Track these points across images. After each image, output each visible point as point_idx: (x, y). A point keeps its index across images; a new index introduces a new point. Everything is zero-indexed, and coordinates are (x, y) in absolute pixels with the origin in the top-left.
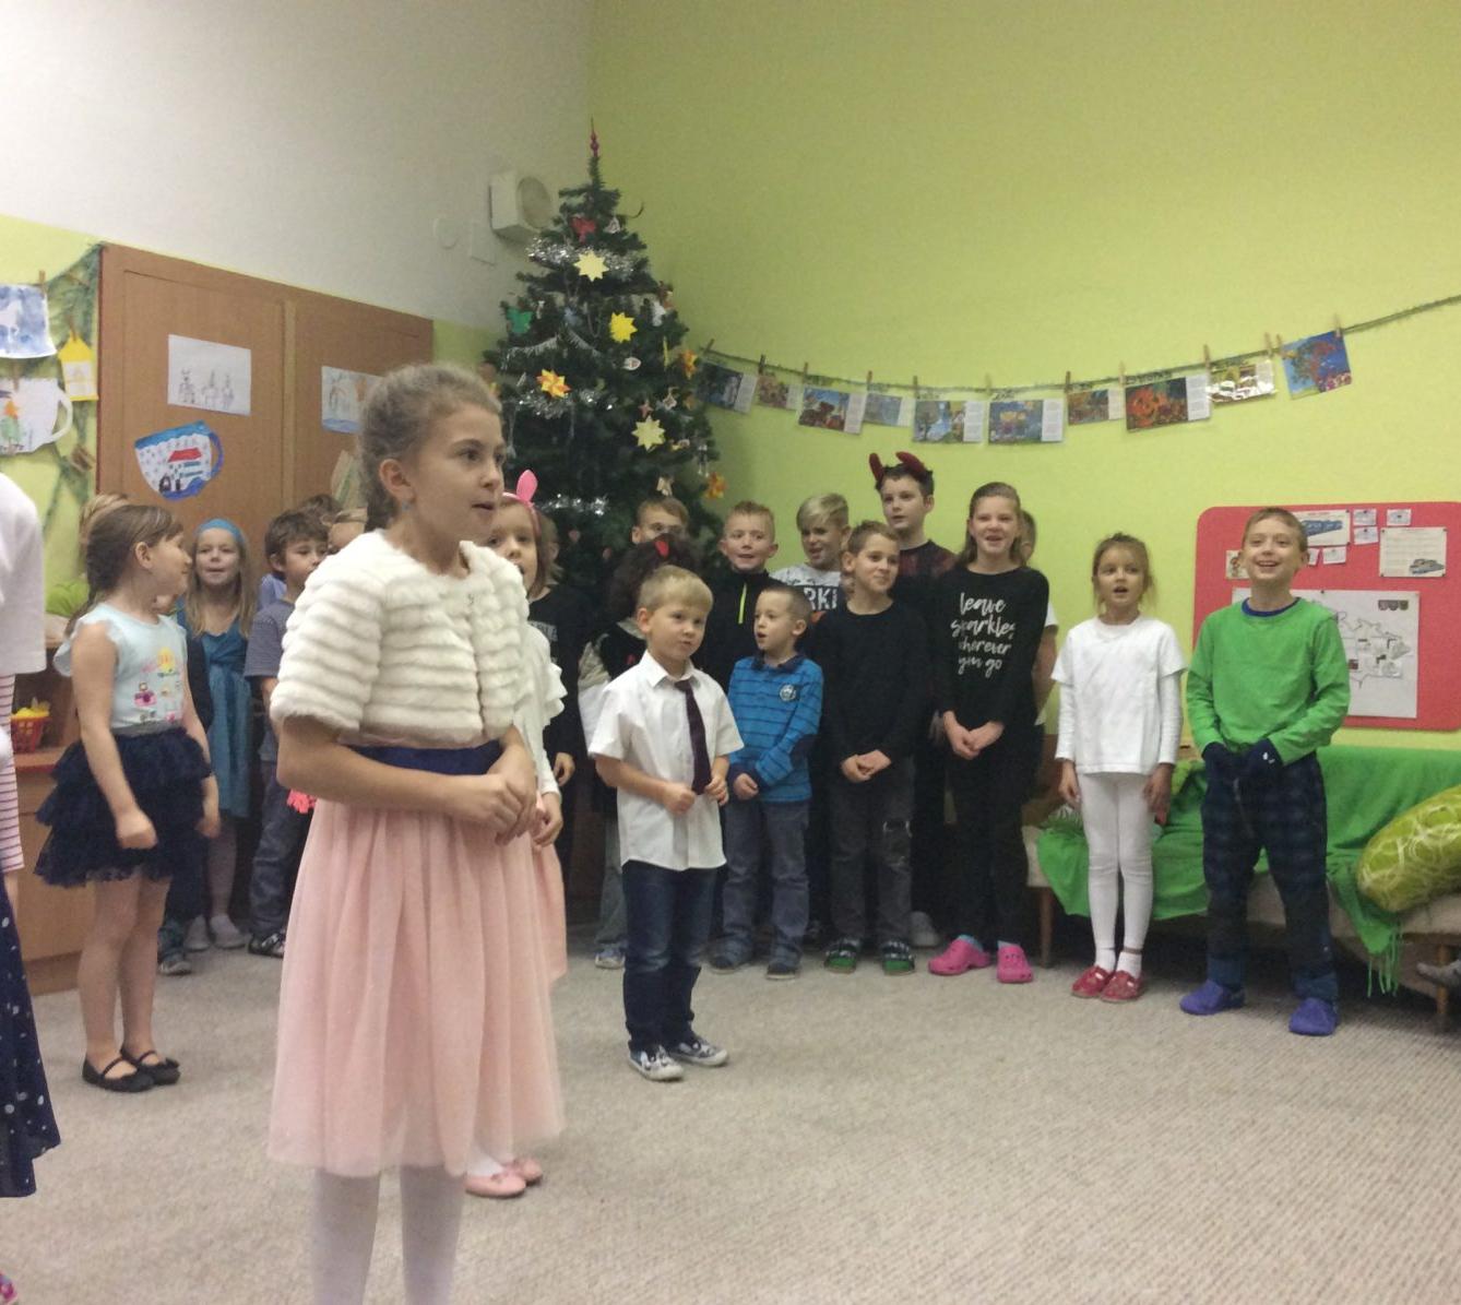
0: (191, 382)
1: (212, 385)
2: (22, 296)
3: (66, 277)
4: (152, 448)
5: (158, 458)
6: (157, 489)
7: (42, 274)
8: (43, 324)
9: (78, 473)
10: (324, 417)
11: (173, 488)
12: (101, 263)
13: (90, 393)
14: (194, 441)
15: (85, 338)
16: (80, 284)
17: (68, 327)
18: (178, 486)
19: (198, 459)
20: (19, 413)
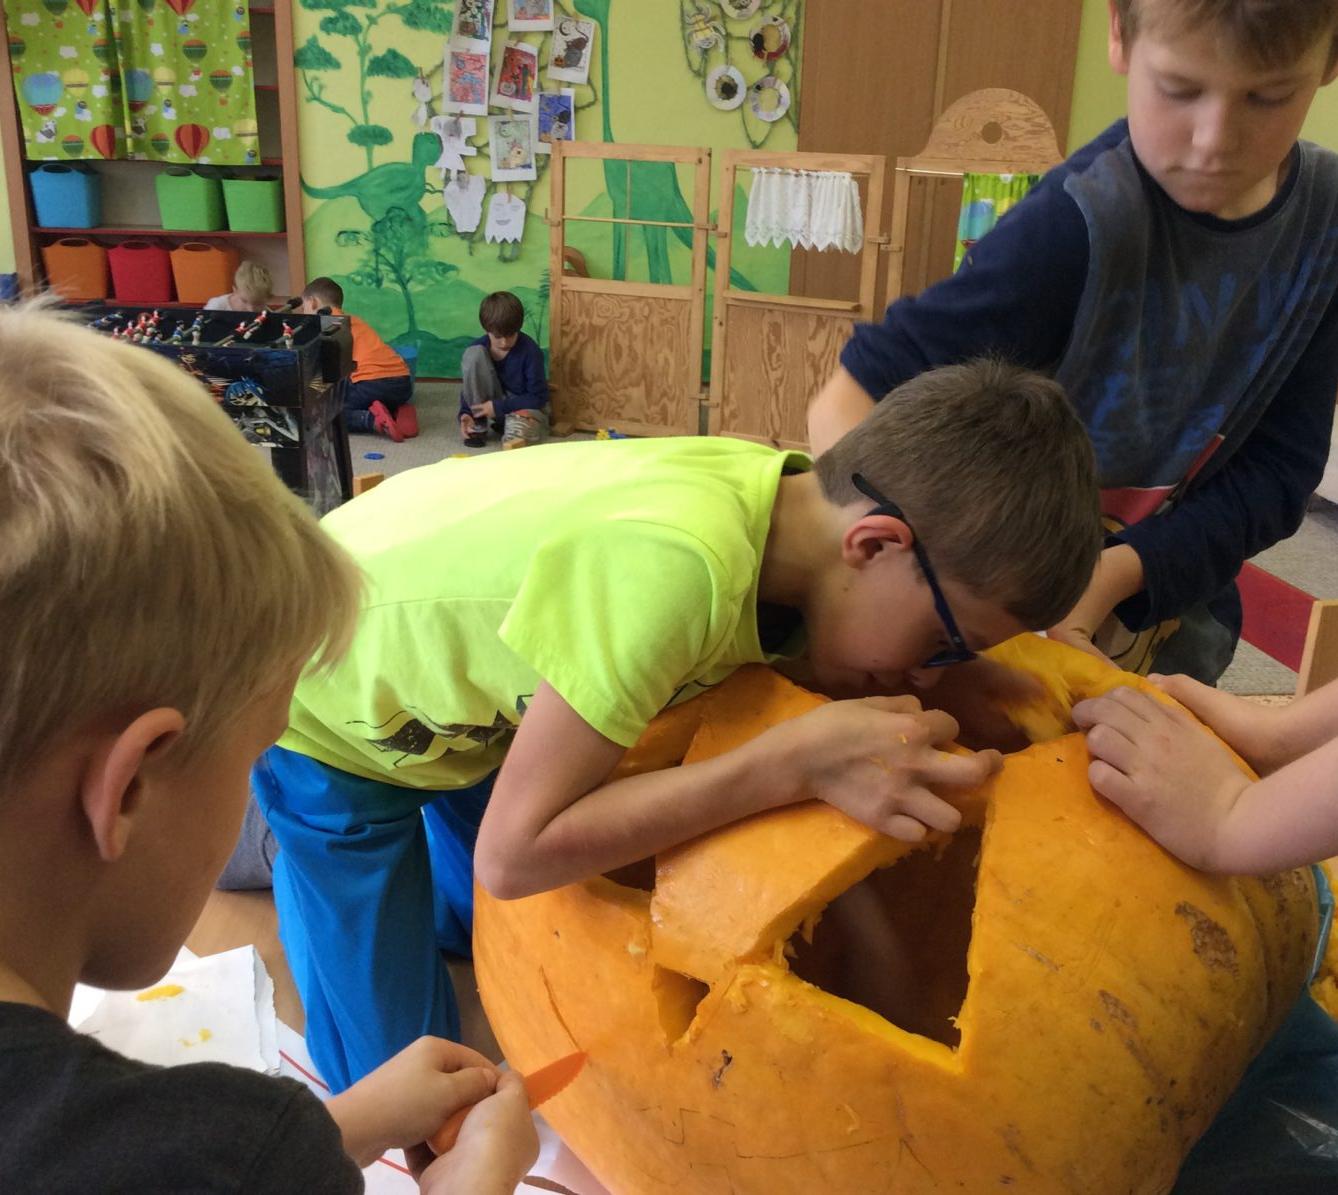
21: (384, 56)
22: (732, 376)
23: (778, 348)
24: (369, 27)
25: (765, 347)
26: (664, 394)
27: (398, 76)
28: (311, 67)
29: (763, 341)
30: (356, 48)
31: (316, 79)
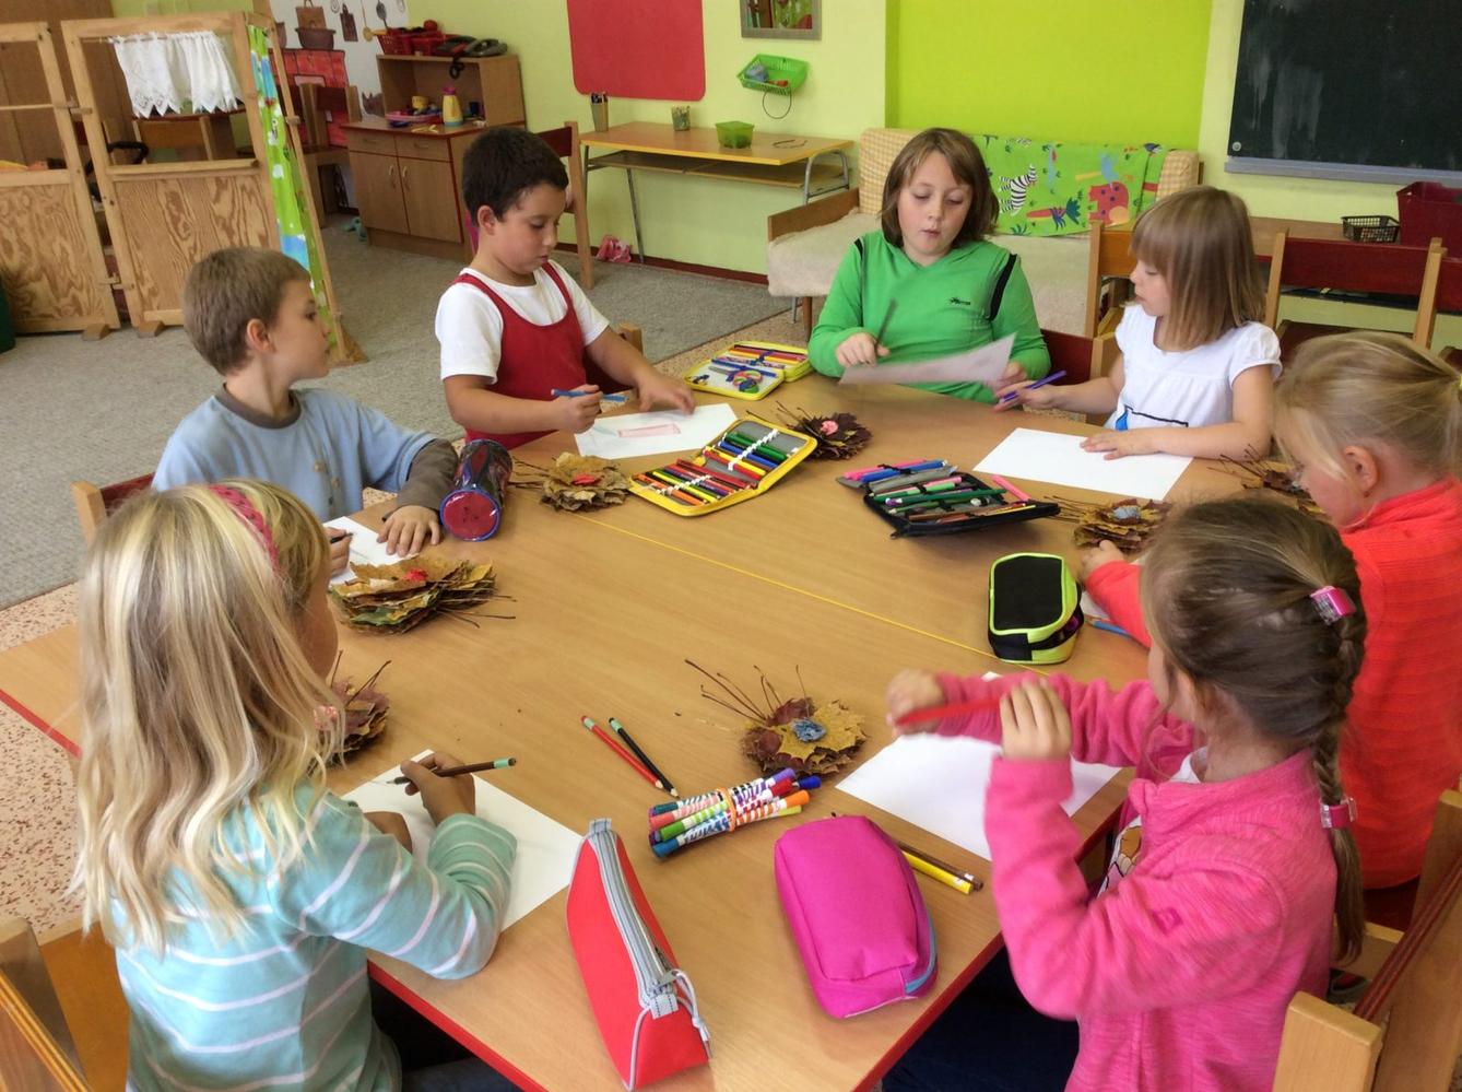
22: (140, 254)
23: (182, 216)
25: (168, 219)
26: (71, 284)
29: (164, 213)
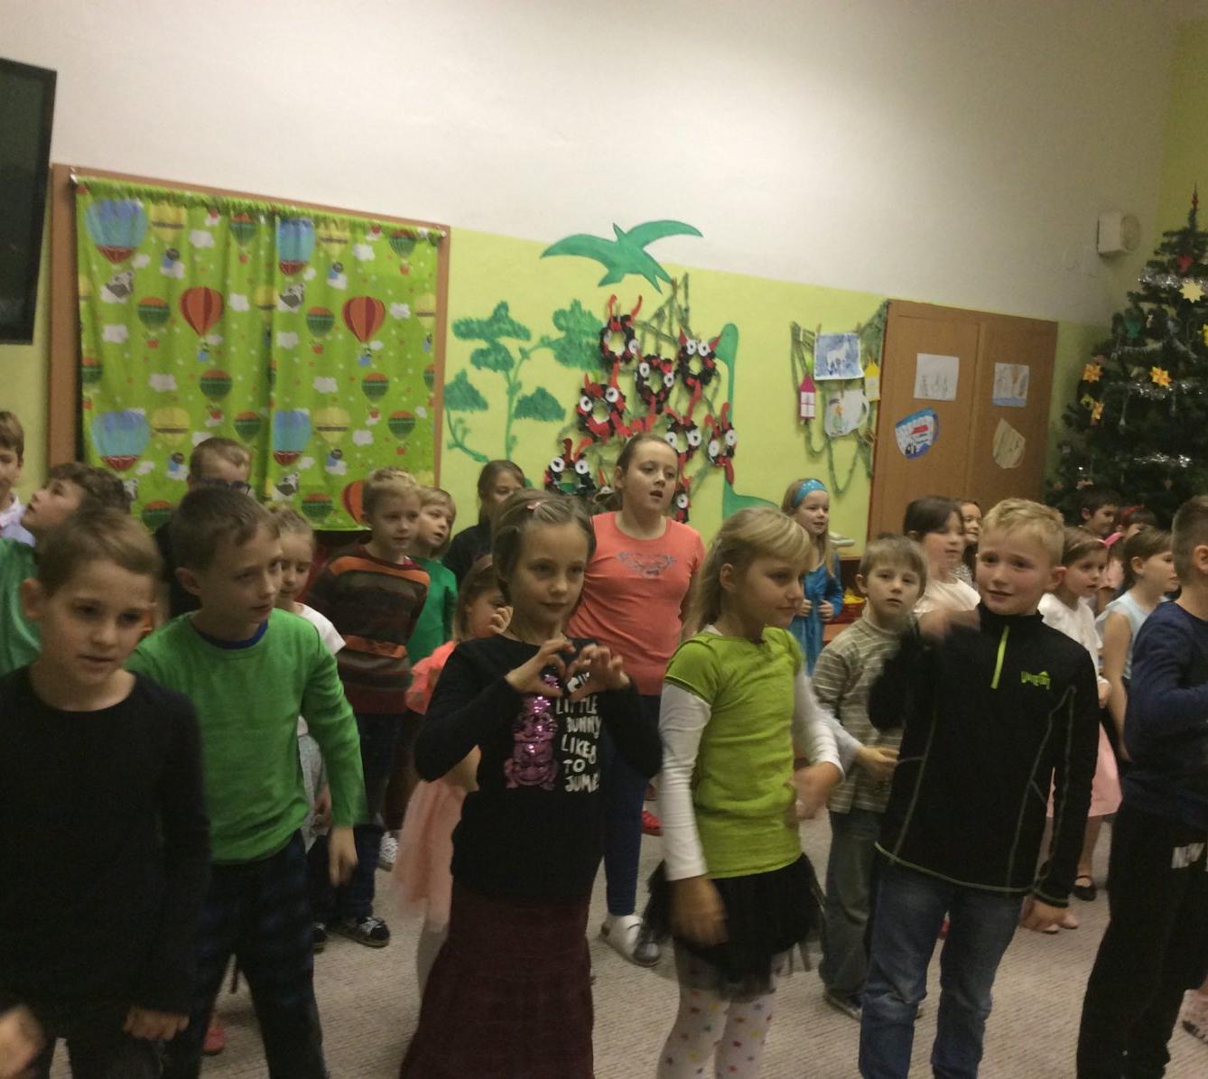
0: (927, 382)
1: (937, 383)
2: (849, 340)
3: (870, 325)
4: (904, 427)
5: (907, 433)
6: (904, 452)
7: (859, 325)
8: (857, 355)
9: (866, 445)
10: (994, 397)
11: (912, 452)
12: (887, 312)
13: (876, 396)
14: (925, 421)
15: (876, 361)
16: (877, 327)
17: (869, 355)
18: (915, 449)
19: (926, 432)
20: (842, 412)
21: (533, 396)
24: (521, 362)
27: (545, 420)
28: (456, 408)
30: (506, 385)
31: (461, 421)
